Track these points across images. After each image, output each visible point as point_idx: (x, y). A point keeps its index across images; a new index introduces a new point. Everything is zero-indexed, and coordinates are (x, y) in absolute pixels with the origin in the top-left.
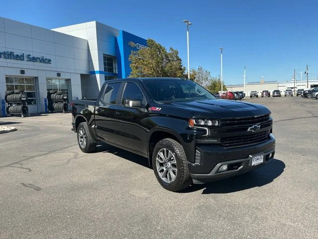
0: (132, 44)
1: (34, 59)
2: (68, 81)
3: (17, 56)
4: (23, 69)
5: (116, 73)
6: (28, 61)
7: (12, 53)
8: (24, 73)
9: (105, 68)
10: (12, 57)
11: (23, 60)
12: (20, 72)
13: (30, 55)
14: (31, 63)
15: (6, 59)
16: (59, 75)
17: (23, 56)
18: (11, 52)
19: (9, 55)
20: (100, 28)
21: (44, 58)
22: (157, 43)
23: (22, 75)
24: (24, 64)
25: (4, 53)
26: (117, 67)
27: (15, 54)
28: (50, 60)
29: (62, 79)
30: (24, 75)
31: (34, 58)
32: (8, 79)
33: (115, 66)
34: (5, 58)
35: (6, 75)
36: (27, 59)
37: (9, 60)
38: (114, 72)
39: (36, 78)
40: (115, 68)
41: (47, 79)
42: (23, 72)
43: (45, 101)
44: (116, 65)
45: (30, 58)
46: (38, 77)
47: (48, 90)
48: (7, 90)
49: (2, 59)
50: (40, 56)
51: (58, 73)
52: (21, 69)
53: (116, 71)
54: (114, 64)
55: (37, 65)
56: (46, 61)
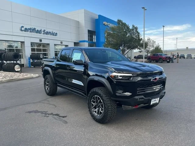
0: (106, 23)
1: (47, 33)
2: (67, 46)
4: (41, 39)
7: (34, 29)
9: (88, 38)
10: (35, 31)
12: (39, 41)
13: (45, 30)
15: (31, 33)
16: (61, 43)
17: (41, 31)
18: (34, 28)
19: (33, 30)
24: (41, 36)
25: (30, 29)
26: (95, 38)
28: (56, 34)
29: (64, 45)
31: (47, 32)
32: (32, 44)
33: (94, 37)
34: (31, 32)
35: (31, 42)
36: (43, 33)
37: (32, 33)
38: (94, 41)
39: (48, 44)
40: (94, 39)
41: (55, 45)
42: (41, 41)
44: (95, 36)
46: (49, 44)
47: (55, 52)
48: (32, 51)
49: (29, 33)
50: (51, 31)
51: (61, 42)
52: (40, 39)
53: (95, 40)
54: (94, 36)
55: (49, 36)
56: (54, 34)
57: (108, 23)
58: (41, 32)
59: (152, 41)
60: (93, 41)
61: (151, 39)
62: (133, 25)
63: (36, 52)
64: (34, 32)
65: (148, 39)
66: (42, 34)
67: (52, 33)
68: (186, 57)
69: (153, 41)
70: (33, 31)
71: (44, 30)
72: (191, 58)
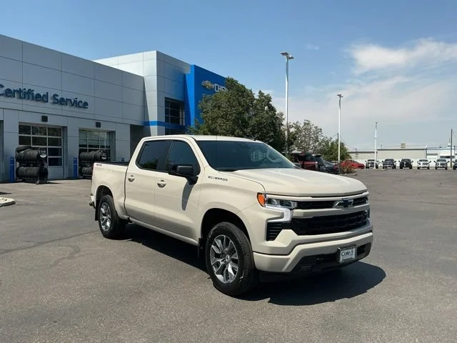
0: (208, 84)
1: (62, 102)
2: (111, 134)
4: (46, 115)
5: (183, 126)
7: (30, 92)
8: (47, 121)
9: (166, 117)
10: (31, 97)
12: (40, 119)
13: (57, 95)
14: (58, 106)
15: (21, 100)
16: (98, 125)
17: (46, 96)
18: (30, 90)
19: (26, 94)
23: (43, 123)
24: (47, 108)
25: (19, 91)
26: (184, 117)
28: (86, 104)
29: (103, 131)
30: (46, 123)
31: (62, 99)
32: (24, 128)
33: (182, 115)
34: (20, 98)
35: (20, 123)
36: (52, 101)
37: (25, 101)
38: (181, 124)
39: (65, 128)
40: (182, 119)
41: (81, 131)
42: (45, 119)
43: (75, 162)
44: (184, 113)
46: (66, 127)
47: (80, 146)
48: (20, 144)
49: (15, 100)
50: (72, 97)
51: (97, 123)
52: (43, 115)
53: (183, 122)
54: (181, 113)
55: (67, 109)
56: (81, 105)
57: (213, 83)
58: (45, 100)
60: (179, 123)
61: (311, 123)
63: (32, 146)
64: (29, 99)
65: (305, 124)
66: (48, 105)
67: (75, 101)
70: (27, 96)
71: (55, 95)
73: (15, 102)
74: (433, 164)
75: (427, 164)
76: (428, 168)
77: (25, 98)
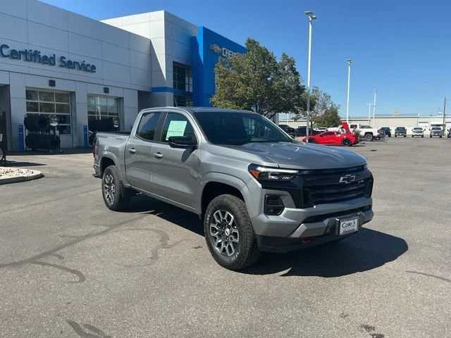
0: (217, 48)
1: (70, 65)
2: (119, 100)
3: (45, 57)
4: (53, 79)
5: (189, 92)
6: (61, 66)
7: (37, 53)
8: (54, 85)
9: (174, 83)
10: (37, 59)
11: (55, 64)
12: (48, 83)
13: (65, 58)
14: (65, 70)
15: (27, 62)
16: (106, 90)
17: (53, 58)
18: (36, 51)
19: (33, 56)
20: (170, 21)
21: (86, 63)
22: (261, 45)
23: (50, 88)
24: (55, 71)
25: (25, 53)
26: (191, 83)
27: (42, 55)
28: (94, 67)
29: (111, 97)
30: (54, 88)
31: (69, 62)
32: (30, 94)
33: (189, 81)
34: (27, 60)
35: (27, 87)
36: (60, 64)
37: (31, 64)
38: (187, 90)
39: (72, 94)
40: (189, 85)
41: (90, 96)
42: (52, 83)
43: (85, 130)
44: (191, 79)
45: (64, 62)
46: (74, 92)
47: (89, 112)
48: (27, 110)
49: (21, 62)
50: (79, 59)
51: (105, 88)
52: (51, 79)
53: (189, 89)
54: (187, 78)
55: (75, 73)
56: (89, 68)
57: (221, 47)
58: (52, 62)
59: (322, 96)
60: (185, 89)
61: (320, 90)
62: (284, 55)
63: (39, 113)
64: (35, 61)
65: (313, 90)
66: (55, 68)
67: (83, 65)
68: (393, 132)
69: (325, 94)
70: (33, 58)
71: (63, 58)
72: (405, 136)
73: (20, 64)
74: (427, 133)
75: (421, 132)
76: (422, 136)
77: (31, 60)
